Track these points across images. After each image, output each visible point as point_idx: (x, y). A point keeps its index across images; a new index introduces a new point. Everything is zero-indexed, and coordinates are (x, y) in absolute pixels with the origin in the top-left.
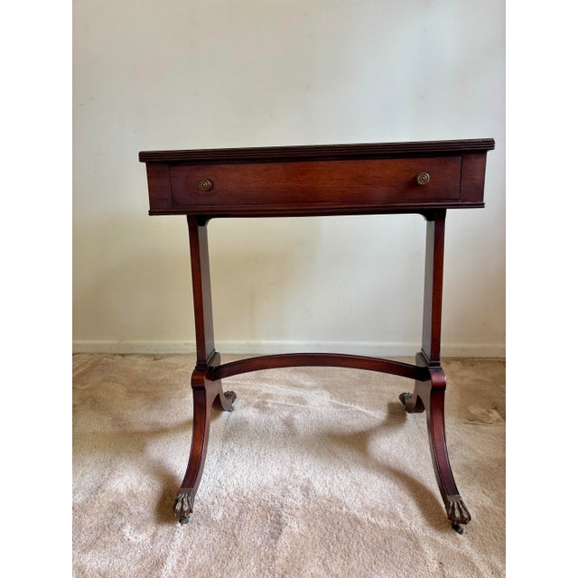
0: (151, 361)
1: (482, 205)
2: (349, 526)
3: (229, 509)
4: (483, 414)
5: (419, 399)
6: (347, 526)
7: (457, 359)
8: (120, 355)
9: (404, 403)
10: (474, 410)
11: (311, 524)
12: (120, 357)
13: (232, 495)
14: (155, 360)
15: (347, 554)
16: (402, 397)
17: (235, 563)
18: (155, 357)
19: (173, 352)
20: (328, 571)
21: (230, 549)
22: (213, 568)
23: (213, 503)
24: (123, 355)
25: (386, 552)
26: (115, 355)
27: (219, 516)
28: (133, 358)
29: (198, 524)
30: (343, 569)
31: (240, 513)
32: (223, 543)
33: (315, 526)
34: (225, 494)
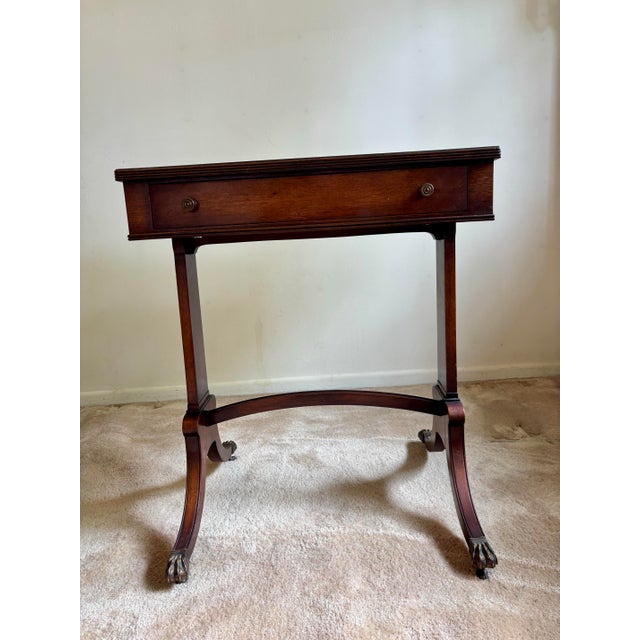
0: (151, 410)
1: (492, 218)
2: (389, 545)
3: (262, 542)
4: (509, 431)
5: (438, 436)
6: (387, 545)
7: (477, 383)
8: (116, 406)
9: (423, 441)
10: (500, 429)
11: (350, 547)
12: (116, 408)
13: (263, 529)
14: (156, 407)
15: (391, 570)
16: (422, 434)
17: (277, 590)
18: (155, 405)
19: (175, 398)
20: (374, 587)
21: (270, 577)
22: (255, 597)
23: (244, 539)
24: (119, 406)
25: (429, 564)
26: (110, 406)
27: (253, 550)
28: (131, 407)
29: (233, 559)
30: (388, 584)
31: (275, 544)
32: (262, 573)
33: (354, 549)
34: (256, 529)
